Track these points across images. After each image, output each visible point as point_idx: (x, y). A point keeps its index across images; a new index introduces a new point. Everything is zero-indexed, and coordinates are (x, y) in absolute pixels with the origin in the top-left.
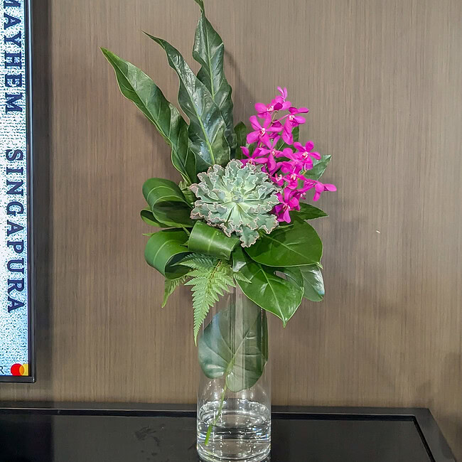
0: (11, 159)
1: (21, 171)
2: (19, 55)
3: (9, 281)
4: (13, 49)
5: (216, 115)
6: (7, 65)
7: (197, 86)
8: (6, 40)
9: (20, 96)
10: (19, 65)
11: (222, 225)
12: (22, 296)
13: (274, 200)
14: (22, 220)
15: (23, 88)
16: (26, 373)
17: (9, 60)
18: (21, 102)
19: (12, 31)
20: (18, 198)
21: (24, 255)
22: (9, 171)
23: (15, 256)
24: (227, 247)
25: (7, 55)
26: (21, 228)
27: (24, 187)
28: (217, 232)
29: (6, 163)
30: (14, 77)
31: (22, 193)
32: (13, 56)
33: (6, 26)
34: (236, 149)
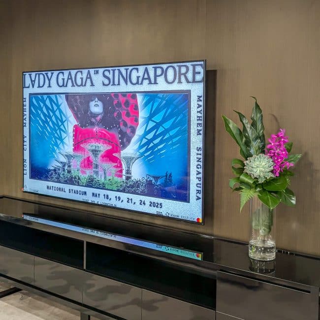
0: (198, 150)
1: (201, 154)
2: (201, 117)
3: (197, 190)
4: (199, 115)
5: (256, 138)
6: (198, 120)
7: (251, 128)
8: (198, 112)
9: (201, 130)
10: (201, 120)
11: (252, 175)
12: (200, 196)
13: (272, 168)
14: (201, 170)
15: (202, 127)
16: (201, 222)
17: (198, 118)
18: (201, 132)
19: (199, 109)
20: (199, 163)
21: (201, 182)
22: (197, 154)
23: (199, 182)
24: (251, 182)
25: (198, 117)
26: (200, 173)
27: (202, 160)
28: (249, 177)
29: (197, 152)
30: (199, 124)
31: (201, 162)
32: (199, 117)
33: (198, 108)
34: (262, 150)
